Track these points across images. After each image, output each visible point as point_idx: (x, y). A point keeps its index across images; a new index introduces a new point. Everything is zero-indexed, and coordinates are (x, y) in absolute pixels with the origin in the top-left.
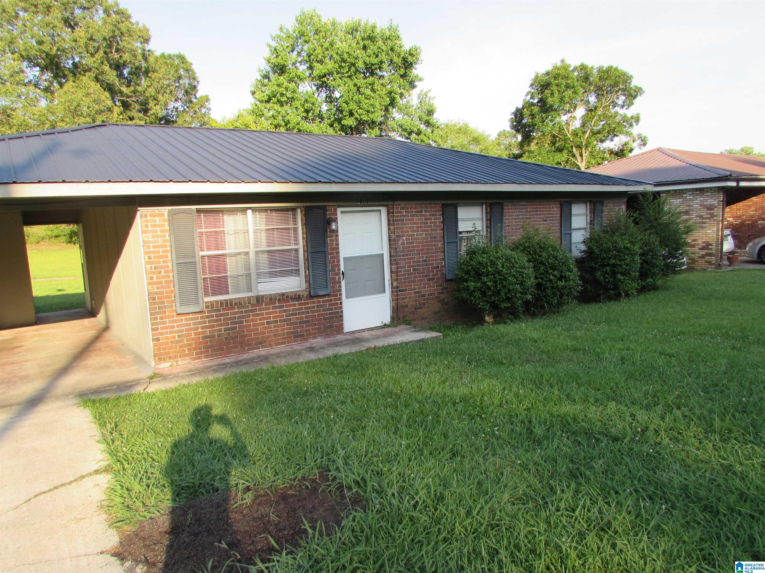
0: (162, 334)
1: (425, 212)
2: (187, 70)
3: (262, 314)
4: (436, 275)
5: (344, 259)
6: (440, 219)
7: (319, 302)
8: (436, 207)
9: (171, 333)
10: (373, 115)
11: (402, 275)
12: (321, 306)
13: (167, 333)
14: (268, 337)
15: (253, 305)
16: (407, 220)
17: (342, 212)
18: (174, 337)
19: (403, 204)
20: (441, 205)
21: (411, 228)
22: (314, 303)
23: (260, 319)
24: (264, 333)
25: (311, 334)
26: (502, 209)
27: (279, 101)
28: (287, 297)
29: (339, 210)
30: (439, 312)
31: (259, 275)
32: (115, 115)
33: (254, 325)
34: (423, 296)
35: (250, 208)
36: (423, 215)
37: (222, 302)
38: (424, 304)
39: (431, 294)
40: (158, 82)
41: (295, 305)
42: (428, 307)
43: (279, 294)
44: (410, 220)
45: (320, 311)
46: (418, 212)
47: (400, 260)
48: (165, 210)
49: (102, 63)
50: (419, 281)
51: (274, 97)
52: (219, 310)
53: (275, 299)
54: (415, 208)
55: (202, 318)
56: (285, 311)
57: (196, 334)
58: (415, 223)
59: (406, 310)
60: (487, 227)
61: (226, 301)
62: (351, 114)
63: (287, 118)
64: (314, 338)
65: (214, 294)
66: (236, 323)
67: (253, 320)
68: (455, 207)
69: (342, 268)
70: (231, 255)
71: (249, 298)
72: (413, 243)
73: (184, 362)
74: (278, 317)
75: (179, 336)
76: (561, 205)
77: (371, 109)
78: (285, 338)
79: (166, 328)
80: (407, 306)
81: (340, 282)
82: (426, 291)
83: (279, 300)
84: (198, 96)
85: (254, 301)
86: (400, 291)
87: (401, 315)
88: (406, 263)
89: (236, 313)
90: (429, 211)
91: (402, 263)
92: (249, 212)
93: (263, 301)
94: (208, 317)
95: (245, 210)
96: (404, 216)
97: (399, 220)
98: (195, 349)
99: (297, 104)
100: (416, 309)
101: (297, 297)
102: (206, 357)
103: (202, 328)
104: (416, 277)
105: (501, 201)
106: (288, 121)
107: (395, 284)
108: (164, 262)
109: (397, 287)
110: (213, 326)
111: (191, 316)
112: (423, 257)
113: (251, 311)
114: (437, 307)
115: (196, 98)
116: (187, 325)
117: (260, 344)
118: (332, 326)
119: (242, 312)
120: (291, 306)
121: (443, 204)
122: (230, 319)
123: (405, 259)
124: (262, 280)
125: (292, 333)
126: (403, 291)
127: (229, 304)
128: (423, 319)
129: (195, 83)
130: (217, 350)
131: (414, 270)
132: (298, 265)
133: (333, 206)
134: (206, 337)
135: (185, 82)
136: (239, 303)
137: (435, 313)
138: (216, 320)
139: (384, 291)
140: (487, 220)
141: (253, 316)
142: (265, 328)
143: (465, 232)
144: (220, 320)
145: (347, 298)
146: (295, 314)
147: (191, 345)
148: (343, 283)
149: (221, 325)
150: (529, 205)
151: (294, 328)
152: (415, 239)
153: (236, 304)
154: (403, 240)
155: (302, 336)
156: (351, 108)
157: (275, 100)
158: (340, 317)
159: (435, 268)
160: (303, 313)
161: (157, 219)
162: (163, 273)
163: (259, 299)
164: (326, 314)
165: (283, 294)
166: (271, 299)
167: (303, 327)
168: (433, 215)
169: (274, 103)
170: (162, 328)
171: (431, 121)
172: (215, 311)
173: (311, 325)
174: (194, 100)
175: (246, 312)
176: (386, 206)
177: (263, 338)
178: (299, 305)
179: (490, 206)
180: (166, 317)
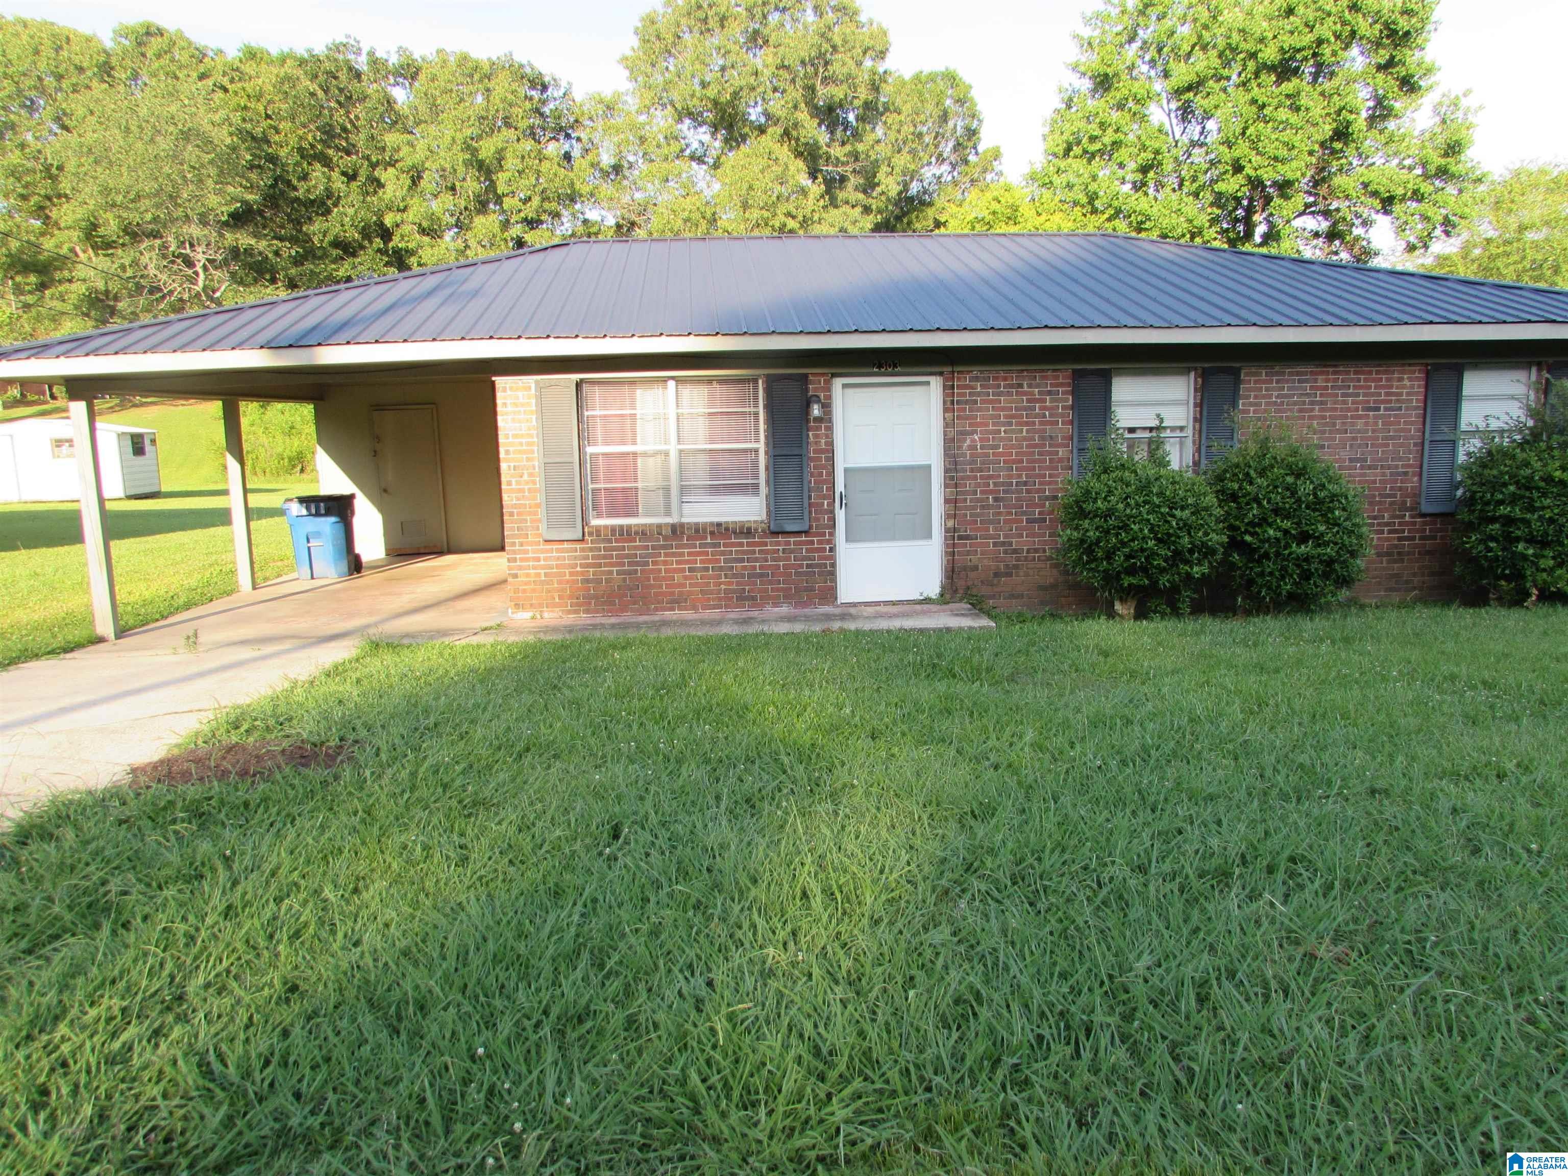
0: (520, 568)
1: (1030, 386)
2: (960, 101)
3: (682, 554)
4: (1051, 513)
5: (846, 470)
6: (1067, 400)
7: (788, 543)
8: (1057, 378)
9: (534, 568)
10: (1286, 167)
11: (966, 508)
12: (792, 551)
13: (528, 567)
14: (690, 593)
15: (666, 538)
16: (983, 402)
17: (845, 386)
18: (539, 575)
19: (976, 371)
20: (1069, 372)
21: (993, 417)
22: (778, 543)
23: (678, 562)
24: (684, 585)
25: (770, 597)
26: (1237, 382)
27: (1085, 152)
28: (727, 529)
29: (838, 383)
30: (1053, 586)
31: (683, 490)
32: (811, 201)
33: (666, 571)
34: (1015, 551)
35: (673, 378)
36: (1025, 393)
37: (613, 529)
38: (1016, 567)
39: (1036, 551)
40: (899, 131)
41: (741, 545)
42: (1027, 575)
43: (712, 524)
44: (991, 402)
45: (789, 559)
46: (1011, 386)
47: (962, 478)
48: (531, 380)
49: (795, 107)
50: (1005, 521)
51: (1079, 143)
52: (610, 541)
53: (704, 530)
54: (1005, 379)
55: (582, 550)
56: (723, 553)
57: (571, 574)
58: (1003, 409)
59: (972, 575)
60: (1195, 420)
61: (621, 527)
62: (1238, 168)
63: (1093, 187)
64: (776, 605)
65: (610, 515)
66: (637, 564)
67: (665, 563)
68: (1106, 379)
69: (840, 487)
70: (645, 455)
71: (659, 526)
72: (998, 447)
73: (552, 615)
74: (710, 561)
75: (546, 575)
76: (1427, 373)
77: (1283, 153)
78: (720, 599)
79: (527, 560)
80: (976, 568)
81: (832, 512)
82: (1022, 542)
83: (712, 533)
84: (980, 149)
85: (667, 532)
86: (960, 538)
87: (960, 584)
88: (978, 485)
89: (636, 548)
90: (1037, 386)
91: (969, 485)
92: (671, 384)
93: (683, 533)
94: (591, 549)
95: (665, 380)
96: (979, 394)
97: (966, 402)
98: (570, 597)
99: (1122, 154)
100: (997, 575)
101: (745, 531)
102: (587, 611)
103: (582, 566)
104: (1000, 514)
105: (1237, 365)
106: (1095, 193)
107: (950, 524)
108: (528, 459)
109: (955, 530)
110: (600, 565)
111: (566, 545)
112: (1020, 476)
113: (664, 547)
114: (1049, 576)
115: (977, 154)
116: (558, 558)
117: (677, 602)
118: (812, 589)
119: (647, 547)
120: (733, 545)
121: (1074, 371)
122: (627, 556)
123: (975, 478)
124: (692, 498)
125: (734, 591)
126: (967, 537)
127: (625, 534)
128: (1012, 596)
129: (975, 125)
130: (603, 603)
131: (996, 499)
132: (756, 477)
133: (823, 374)
134: (587, 581)
135: (957, 124)
136: (643, 533)
137: (1042, 588)
138: (605, 557)
139: (929, 536)
140: (1195, 405)
141: (666, 555)
142: (686, 578)
143: (1144, 429)
144: (611, 557)
145: (847, 540)
146: (742, 560)
147: (564, 590)
148: (840, 515)
149: (612, 565)
150: (1322, 373)
151: (738, 584)
152: (1001, 439)
153: (637, 533)
154: (973, 441)
155: (754, 598)
156: (1237, 153)
157: (1077, 150)
158: (831, 574)
159: (1047, 498)
160: (756, 560)
161: (520, 394)
162: (526, 477)
163: (677, 530)
164: (801, 566)
165: (719, 525)
166: (697, 531)
167: (755, 584)
168: (1049, 393)
169: (1076, 157)
170: (522, 560)
171: (1453, 169)
172: (604, 541)
173: (771, 583)
174: (972, 158)
175: (653, 548)
176: (941, 374)
177: (681, 593)
178: (748, 544)
179: (1205, 376)
180: (529, 544)
